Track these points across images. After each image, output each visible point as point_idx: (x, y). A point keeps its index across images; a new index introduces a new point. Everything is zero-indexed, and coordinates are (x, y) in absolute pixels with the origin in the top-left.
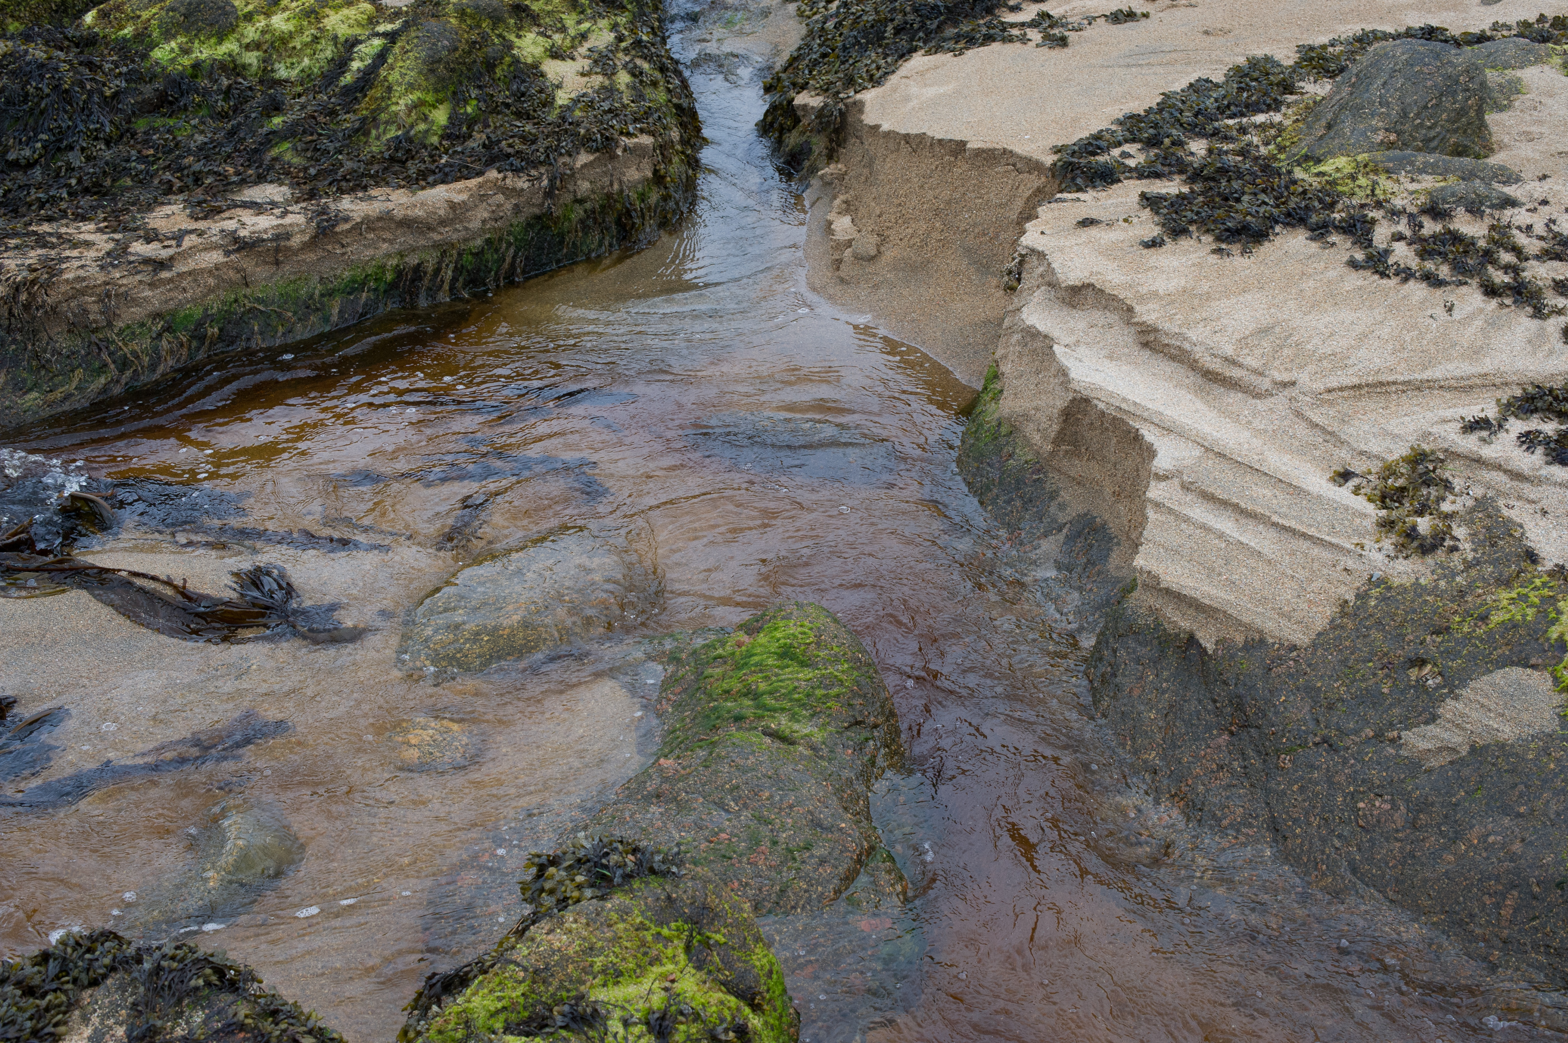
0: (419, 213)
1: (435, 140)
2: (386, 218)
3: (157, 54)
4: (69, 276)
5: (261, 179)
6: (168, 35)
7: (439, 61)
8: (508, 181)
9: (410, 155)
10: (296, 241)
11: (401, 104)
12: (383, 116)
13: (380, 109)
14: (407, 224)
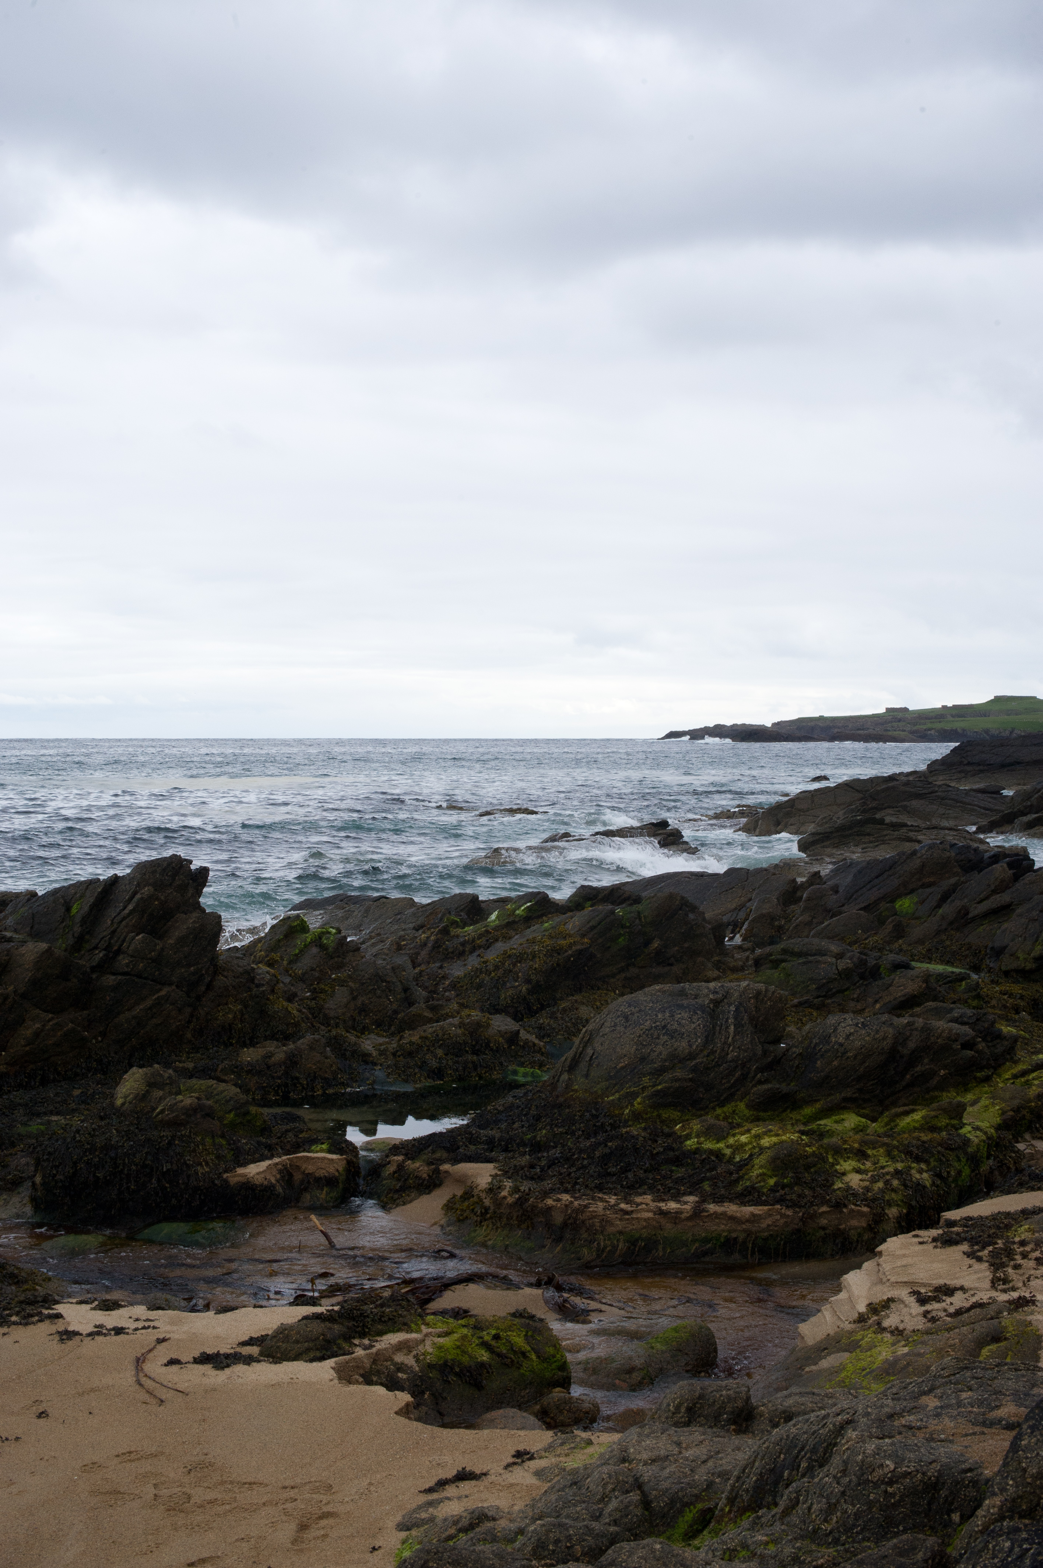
0: (738, 1215)
1: (765, 1190)
2: (724, 1214)
3: (688, 1142)
4: (591, 1209)
5: (691, 1194)
6: (698, 1136)
7: (779, 1159)
8: (783, 1211)
9: (750, 1193)
10: (683, 1216)
11: (756, 1172)
12: (746, 1177)
13: (746, 1174)
14: (732, 1218)
